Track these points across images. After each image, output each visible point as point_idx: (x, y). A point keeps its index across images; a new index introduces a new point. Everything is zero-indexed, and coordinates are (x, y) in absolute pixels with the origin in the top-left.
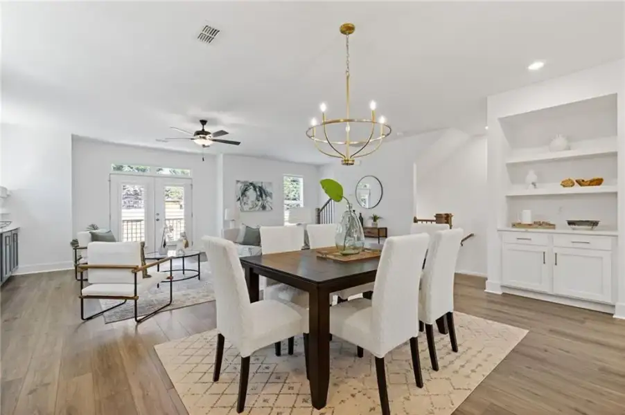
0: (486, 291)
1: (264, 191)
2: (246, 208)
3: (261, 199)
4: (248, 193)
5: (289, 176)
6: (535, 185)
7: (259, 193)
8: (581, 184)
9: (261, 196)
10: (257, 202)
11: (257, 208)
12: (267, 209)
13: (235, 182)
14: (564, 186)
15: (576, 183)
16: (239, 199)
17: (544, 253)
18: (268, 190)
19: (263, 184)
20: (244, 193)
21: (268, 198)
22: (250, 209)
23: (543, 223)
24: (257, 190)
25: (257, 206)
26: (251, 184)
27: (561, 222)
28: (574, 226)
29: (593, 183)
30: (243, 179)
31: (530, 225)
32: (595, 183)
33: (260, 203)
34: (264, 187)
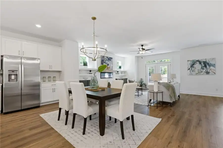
1: (208, 64)
2: (193, 73)
3: (205, 68)
4: (195, 66)
7: (203, 65)
9: (206, 66)
10: (202, 70)
11: (202, 73)
13: (187, 61)
16: (189, 69)
18: (212, 62)
19: (207, 60)
20: (192, 66)
21: (212, 67)
22: (196, 74)
24: (202, 63)
25: (202, 72)
26: (198, 61)
30: (191, 60)
33: (204, 70)
34: (208, 62)
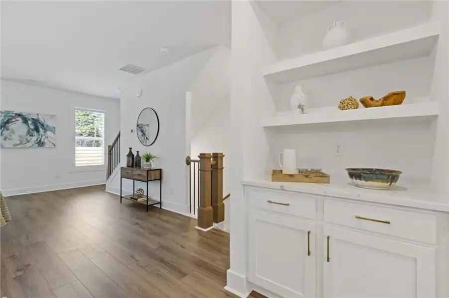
0: (226, 288)
1: (43, 125)
2: (8, 144)
3: (35, 133)
4: (12, 126)
5: (82, 110)
6: (302, 110)
7: (32, 127)
8: (366, 106)
9: (37, 129)
10: (29, 138)
11: (29, 144)
12: (46, 146)
14: (343, 109)
15: (360, 104)
17: (309, 233)
18: (49, 123)
19: (40, 116)
20: (4, 125)
21: (49, 133)
22: (16, 145)
23: (312, 171)
24: (30, 122)
25: (28, 142)
26: (19, 115)
27: (337, 169)
28: (358, 182)
29: (388, 102)
31: (291, 176)
32: (391, 100)
33: (34, 138)
34: (41, 120)
